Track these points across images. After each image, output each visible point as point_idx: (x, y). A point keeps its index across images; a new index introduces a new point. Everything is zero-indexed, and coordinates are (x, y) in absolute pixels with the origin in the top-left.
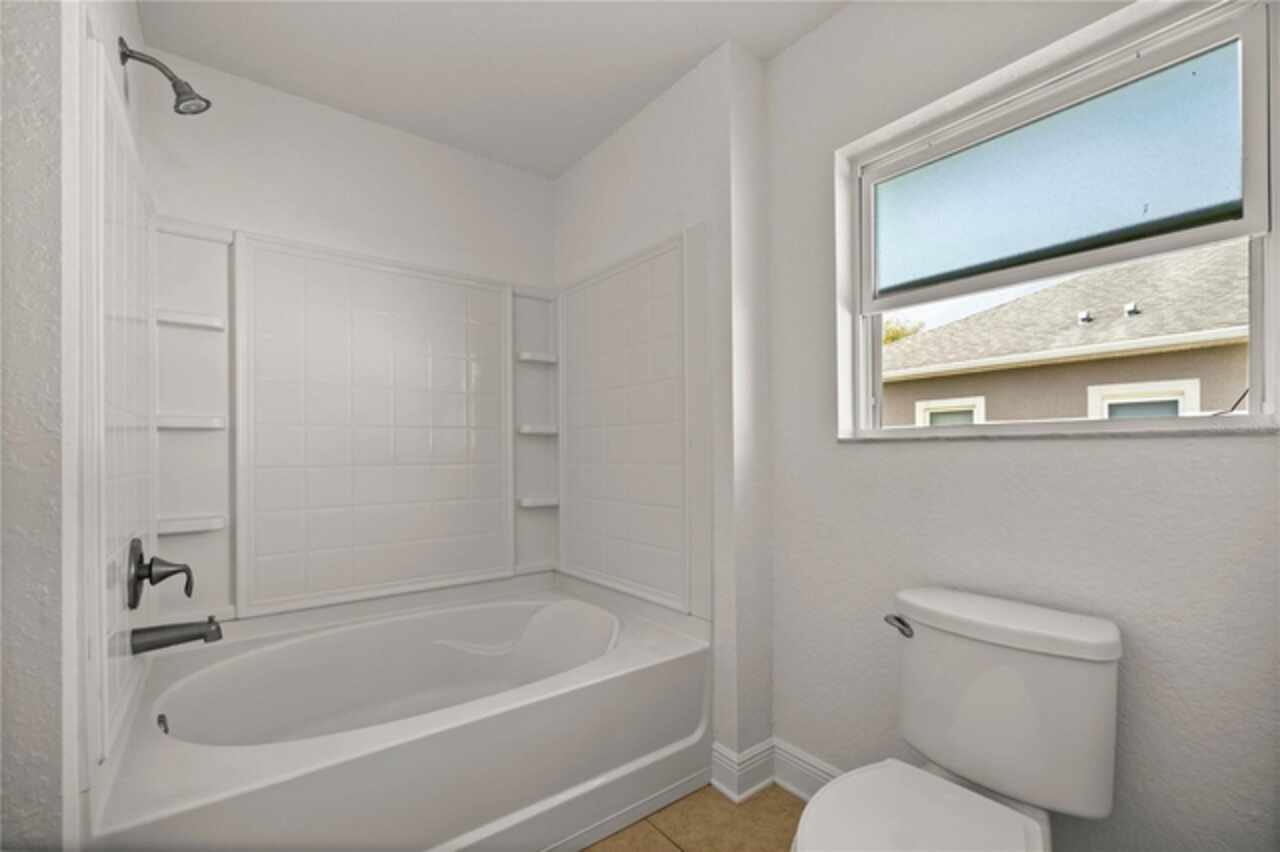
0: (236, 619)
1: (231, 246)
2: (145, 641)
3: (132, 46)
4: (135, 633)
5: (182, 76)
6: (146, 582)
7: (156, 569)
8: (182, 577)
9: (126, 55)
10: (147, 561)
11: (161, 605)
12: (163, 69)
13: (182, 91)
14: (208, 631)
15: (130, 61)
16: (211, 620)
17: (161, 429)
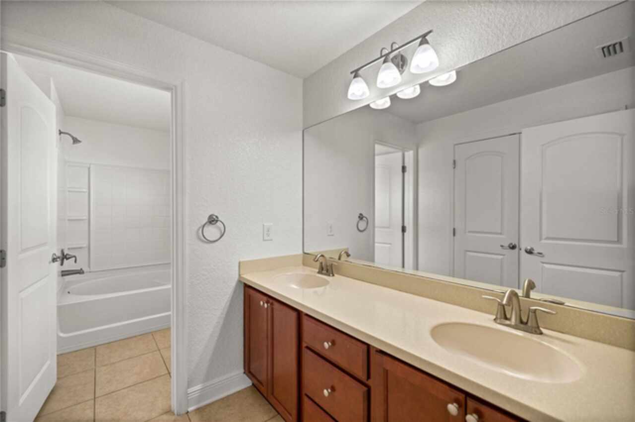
0: (90, 272)
1: (89, 169)
2: (64, 274)
3: (62, 131)
4: (62, 271)
5: (74, 136)
6: (65, 260)
7: (68, 256)
8: (74, 259)
9: (61, 133)
10: (65, 254)
11: (69, 265)
12: (70, 135)
13: (76, 141)
14: (80, 272)
15: (62, 135)
16: (81, 269)
17: (69, 220)
